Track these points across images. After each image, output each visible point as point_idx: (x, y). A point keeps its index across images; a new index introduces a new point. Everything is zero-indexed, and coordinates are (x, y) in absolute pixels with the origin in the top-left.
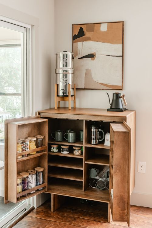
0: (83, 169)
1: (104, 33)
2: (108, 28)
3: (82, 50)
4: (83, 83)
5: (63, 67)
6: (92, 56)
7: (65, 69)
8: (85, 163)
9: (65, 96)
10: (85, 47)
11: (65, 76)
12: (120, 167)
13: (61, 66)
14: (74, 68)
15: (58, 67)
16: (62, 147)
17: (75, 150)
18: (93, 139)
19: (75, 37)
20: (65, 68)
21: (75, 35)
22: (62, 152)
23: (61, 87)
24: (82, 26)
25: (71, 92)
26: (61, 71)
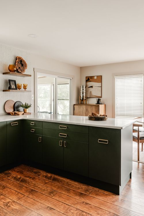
1: (95, 79)
2: (97, 78)
4: (89, 96)
6: (92, 87)
7: (83, 91)
9: (83, 100)
10: (90, 84)
11: (83, 93)
13: (82, 90)
14: (86, 90)
19: (87, 81)
23: (81, 97)
24: (89, 77)
25: (85, 98)
26: (81, 92)
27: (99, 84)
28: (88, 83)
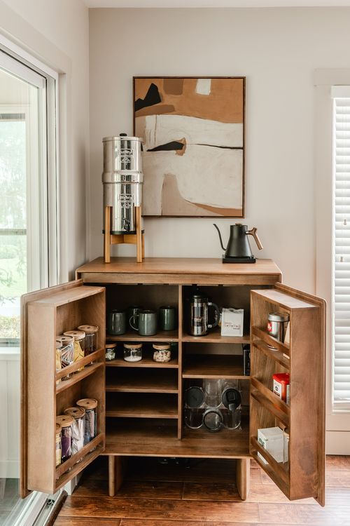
0: (179, 391)
1: (203, 99)
2: (212, 89)
3: (155, 133)
4: (159, 204)
5: (122, 168)
6: (177, 146)
7: (126, 172)
8: (183, 379)
10: (163, 126)
11: (127, 189)
12: (304, 384)
13: (117, 166)
14: (144, 171)
15: (110, 169)
16: (127, 346)
17: (158, 351)
18: (196, 324)
19: (139, 106)
20: (126, 170)
21: (139, 99)
22: (127, 359)
23: (117, 213)
24: (156, 82)
26: (117, 178)
27: (228, 132)
28: (150, 121)
